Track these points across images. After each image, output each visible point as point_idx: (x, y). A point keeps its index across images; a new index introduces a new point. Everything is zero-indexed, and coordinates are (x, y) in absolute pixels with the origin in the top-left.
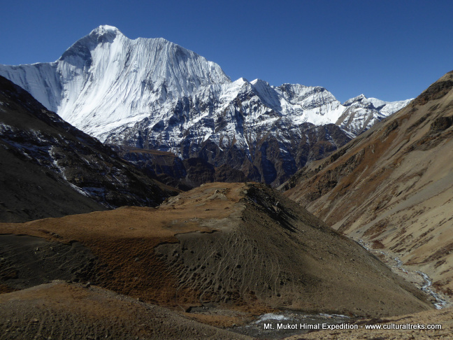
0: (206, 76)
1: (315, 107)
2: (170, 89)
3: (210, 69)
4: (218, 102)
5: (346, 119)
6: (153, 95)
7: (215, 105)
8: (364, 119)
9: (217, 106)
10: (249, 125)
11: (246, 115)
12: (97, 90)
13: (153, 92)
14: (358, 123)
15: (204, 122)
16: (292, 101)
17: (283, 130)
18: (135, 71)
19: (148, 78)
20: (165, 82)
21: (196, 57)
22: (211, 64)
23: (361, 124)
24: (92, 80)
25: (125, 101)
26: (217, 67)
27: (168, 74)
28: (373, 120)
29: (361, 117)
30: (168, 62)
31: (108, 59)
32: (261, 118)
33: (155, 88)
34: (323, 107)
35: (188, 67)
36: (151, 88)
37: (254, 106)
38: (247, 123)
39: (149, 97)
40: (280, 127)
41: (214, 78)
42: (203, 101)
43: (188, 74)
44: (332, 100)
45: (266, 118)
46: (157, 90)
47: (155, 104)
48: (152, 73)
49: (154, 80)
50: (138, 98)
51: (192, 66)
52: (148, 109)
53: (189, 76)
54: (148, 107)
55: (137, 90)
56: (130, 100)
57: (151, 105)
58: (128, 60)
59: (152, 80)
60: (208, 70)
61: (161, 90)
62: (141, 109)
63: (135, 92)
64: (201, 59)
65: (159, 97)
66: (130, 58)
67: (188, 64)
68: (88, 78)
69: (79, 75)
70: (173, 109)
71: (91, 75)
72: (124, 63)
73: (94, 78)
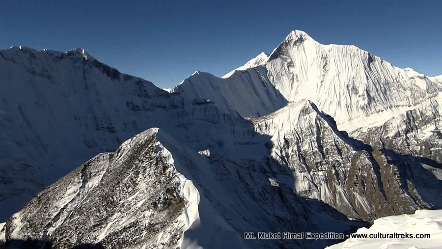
0: (395, 81)
2: (372, 94)
3: (397, 74)
6: (361, 99)
13: (360, 96)
18: (337, 75)
19: (350, 83)
20: (367, 87)
21: (382, 62)
22: (396, 68)
24: (297, 81)
25: (340, 105)
27: (368, 80)
30: (365, 69)
31: (307, 62)
33: (361, 93)
35: (380, 73)
36: (357, 93)
39: (358, 101)
41: (402, 83)
42: (428, 114)
43: (381, 79)
46: (363, 95)
47: (365, 108)
48: (354, 78)
49: (357, 84)
50: (349, 102)
51: (382, 71)
52: (361, 112)
53: (382, 81)
54: (360, 110)
55: (345, 94)
56: (343, 103)
57: (363, 108)
58: (326, 64)
59: (356, 85)
60: (395, 75)
61: (366, 95)
62: (356, 113)
63: (344, 96)
64: (388, 65)
65: (366, 102)
66: (328, 63)
67: (379, 70)
68: (293, 79)
69: (284, 76)
70: (404, 121)
71: (295, 76)
72: (322, 66)
73: (299, 79)
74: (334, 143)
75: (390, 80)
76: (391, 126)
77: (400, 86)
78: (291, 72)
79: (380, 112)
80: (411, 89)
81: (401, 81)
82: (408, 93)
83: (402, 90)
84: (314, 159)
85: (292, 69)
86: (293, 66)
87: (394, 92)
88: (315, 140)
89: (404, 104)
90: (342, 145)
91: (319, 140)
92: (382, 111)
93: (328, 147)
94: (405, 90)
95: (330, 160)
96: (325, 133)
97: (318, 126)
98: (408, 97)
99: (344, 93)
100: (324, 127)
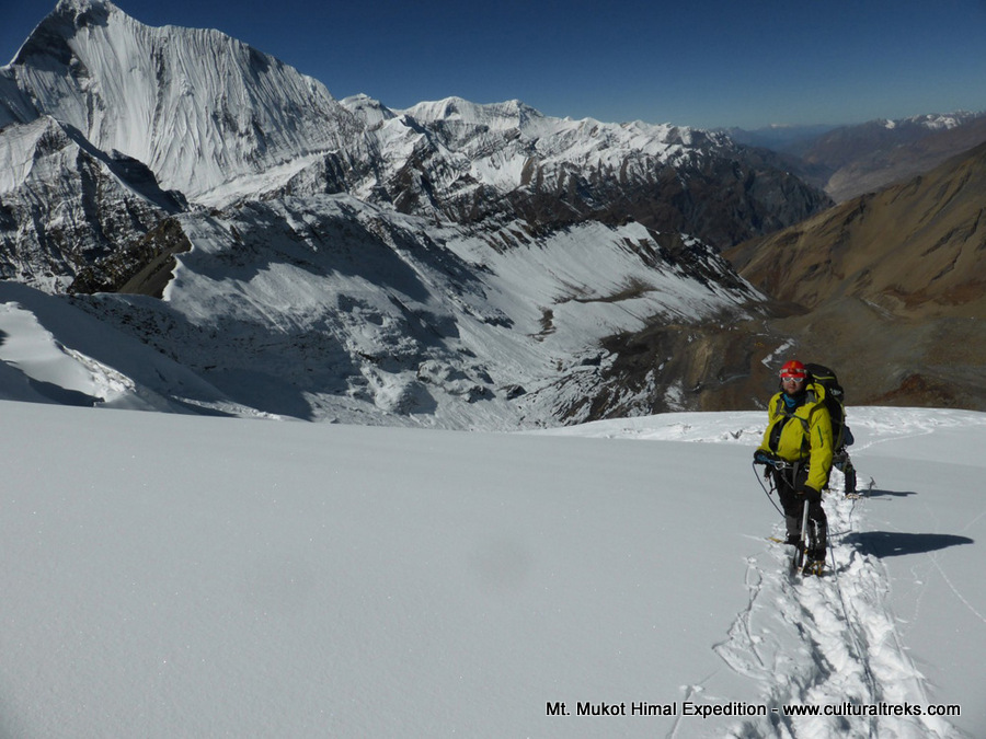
0: (308, 103)
1: (484, 156)
2: (266, 129)
3: (311, 90)
4: (382, 161)
5: (534, 176)
6: (243, 140)
7: (380, 165)
8: (555, 175)
9: (383, 168)
10: (443, 197)
11: (433, 181)
12: (125, 129)
13: (241, 135)
14: (550, 182)
15: (380, 194)
16: (450, 147)
17: (491, 203)
18: (188, 93)
19: (219, 107)
20: (254, 117)
21: (280, 66)
22: (308, 78)
23: (554, 184)
24: (101, 108)
25: (200, 153)
26: (321, 87)
27: (254, 102)
28: (567, 178)
29: (552, 174)
30: (246, 79)
31: (117, 64)
32: (456, 186)
33: (242, 128)
34: (495, 156)
35: (278, 88)
36: (234, 128)
37: (438, 168)
38: (440, 193)
39: (238, 145)
40: (485, 198)
41: (321, 106)
42: (362, 159)
43: (279, 99)
44: (502, 145)
45: (462, 185)
46: (248, 132)
47: (254, 157)
48: (224, 98)
49: (233, 111)
50: (220, 146)
51: (280, 83)
52: (246, 167)
53: (283, 104)
54: (245, 163)
55: (211, 131)
56: (208, 151)
57: (249, 158)
58: (162, 68)
59: (230, 112)
60: (307, 92)
61: (252, 132)
62: (236, 167)
63: (209, 136)
64: (290, 70)
65: (255, 144)
66: (166, 66)
67: (274, 80)
68: (90, 103)
69: (67, 96)
70: (323, 175)
71: (95, 98)
72: (154, 76)
73: (105, 103)
74: (124, 206)
75: (298, 101)
76: (300, 185)
77: (318, 113)
78: (83, 87)
79: (285, 164)
80: (339, 119)
81: (318, 103)
82: (334, 126)
83: (322, 119)
84: (80, 244)
85: (85, 83)
86: (86, 75)
87: (309, 124)
88: (80, 202)
89: (329, 146)
90: (143, 210)
91: (87, 203)
92: (288, 162)
93: (113, 215)
94: (327, 119)
95: (119, 241)
96: (103, 186)
97: (84, 175)
98: (334, 134)
99: (208, 131)
100: (101, 176)
